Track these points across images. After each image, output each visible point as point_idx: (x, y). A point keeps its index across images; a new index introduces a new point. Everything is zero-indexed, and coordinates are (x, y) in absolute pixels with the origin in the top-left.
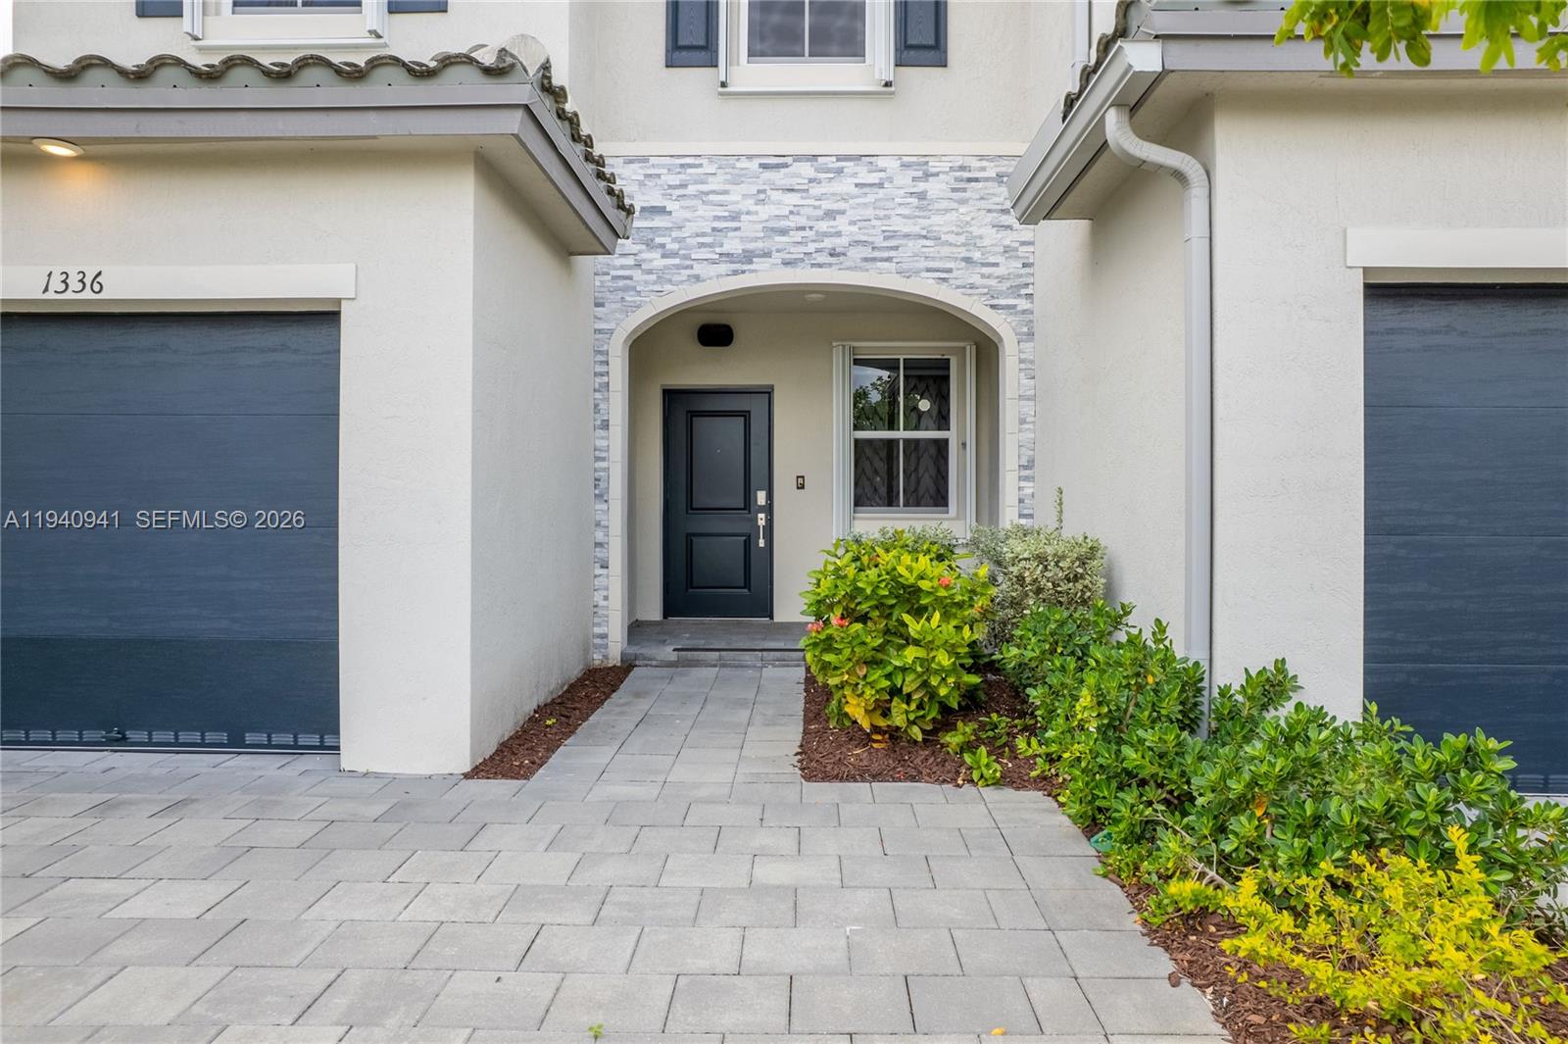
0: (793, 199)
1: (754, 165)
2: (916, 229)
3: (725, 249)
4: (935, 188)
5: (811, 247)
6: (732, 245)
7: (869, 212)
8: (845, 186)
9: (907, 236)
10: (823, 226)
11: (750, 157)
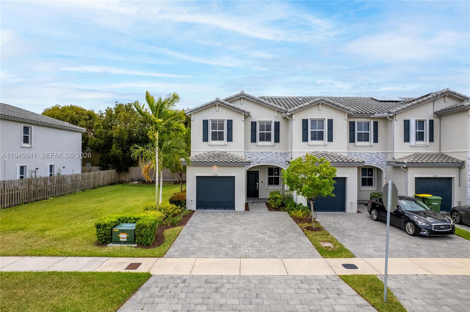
0: (264, 156)
1: (260, 153)
2: (276, 159)
3: (257, 161)
4: (278, 155)
5: (266, 161)
6: (258, 161)
7: (271, 158)
8: (269, 155)
9: (275, 160)
10: (267, 159)
11: (260, 152)
